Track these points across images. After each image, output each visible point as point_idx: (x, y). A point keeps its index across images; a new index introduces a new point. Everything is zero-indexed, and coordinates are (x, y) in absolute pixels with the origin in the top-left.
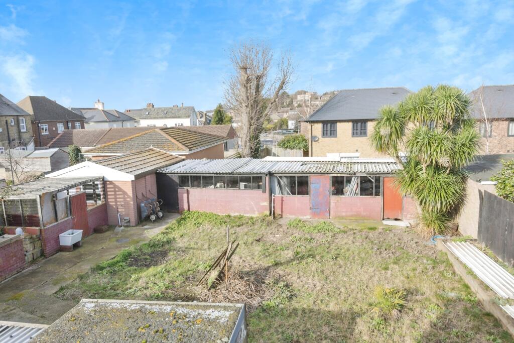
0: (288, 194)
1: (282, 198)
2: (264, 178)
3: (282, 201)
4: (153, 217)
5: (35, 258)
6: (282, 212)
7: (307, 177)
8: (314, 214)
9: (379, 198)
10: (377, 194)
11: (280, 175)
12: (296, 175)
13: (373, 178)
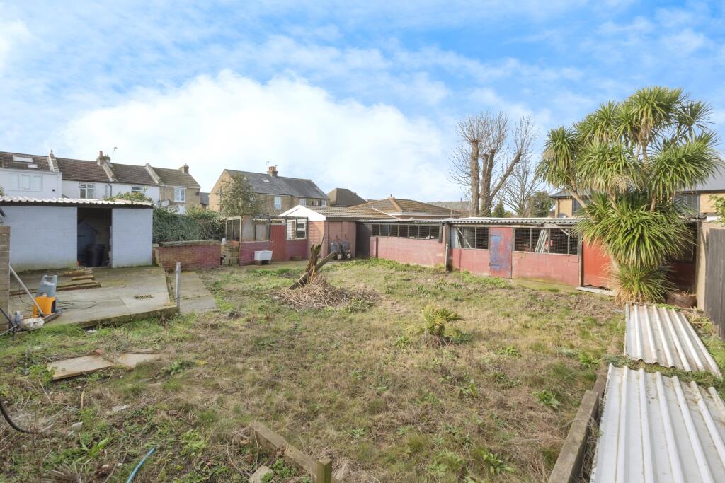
0: (468, 247)
1: (461, 251)
2: (441, 227)
3: (461, 254)
4: (340, 256)
5: (231, 262)
6: (460, 266)
7: (487, 229)
8: (493, 271)
9: (576, 258)
10: (573, 252)
11: (460, 226)
12: (475, 226)
13: (567, 232)
